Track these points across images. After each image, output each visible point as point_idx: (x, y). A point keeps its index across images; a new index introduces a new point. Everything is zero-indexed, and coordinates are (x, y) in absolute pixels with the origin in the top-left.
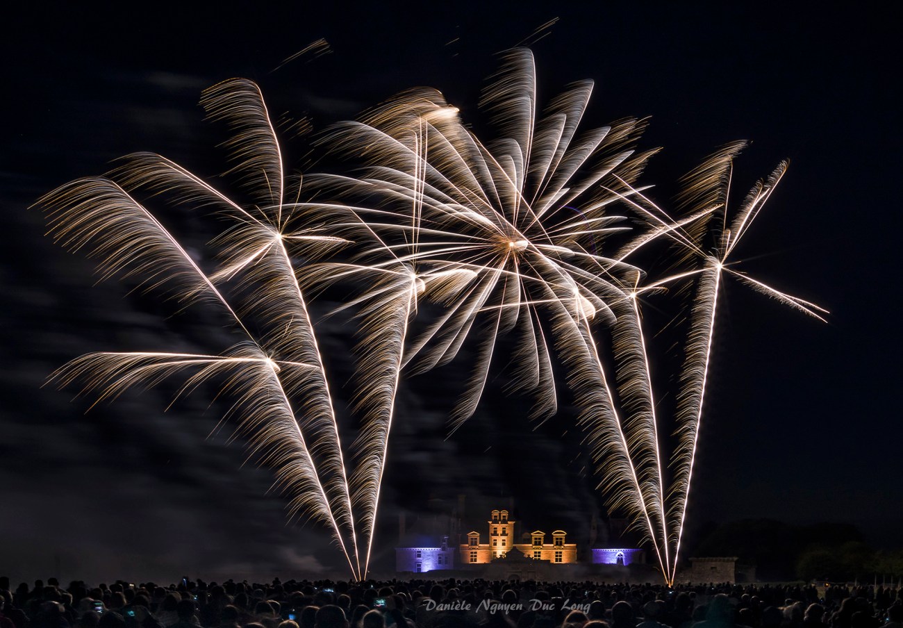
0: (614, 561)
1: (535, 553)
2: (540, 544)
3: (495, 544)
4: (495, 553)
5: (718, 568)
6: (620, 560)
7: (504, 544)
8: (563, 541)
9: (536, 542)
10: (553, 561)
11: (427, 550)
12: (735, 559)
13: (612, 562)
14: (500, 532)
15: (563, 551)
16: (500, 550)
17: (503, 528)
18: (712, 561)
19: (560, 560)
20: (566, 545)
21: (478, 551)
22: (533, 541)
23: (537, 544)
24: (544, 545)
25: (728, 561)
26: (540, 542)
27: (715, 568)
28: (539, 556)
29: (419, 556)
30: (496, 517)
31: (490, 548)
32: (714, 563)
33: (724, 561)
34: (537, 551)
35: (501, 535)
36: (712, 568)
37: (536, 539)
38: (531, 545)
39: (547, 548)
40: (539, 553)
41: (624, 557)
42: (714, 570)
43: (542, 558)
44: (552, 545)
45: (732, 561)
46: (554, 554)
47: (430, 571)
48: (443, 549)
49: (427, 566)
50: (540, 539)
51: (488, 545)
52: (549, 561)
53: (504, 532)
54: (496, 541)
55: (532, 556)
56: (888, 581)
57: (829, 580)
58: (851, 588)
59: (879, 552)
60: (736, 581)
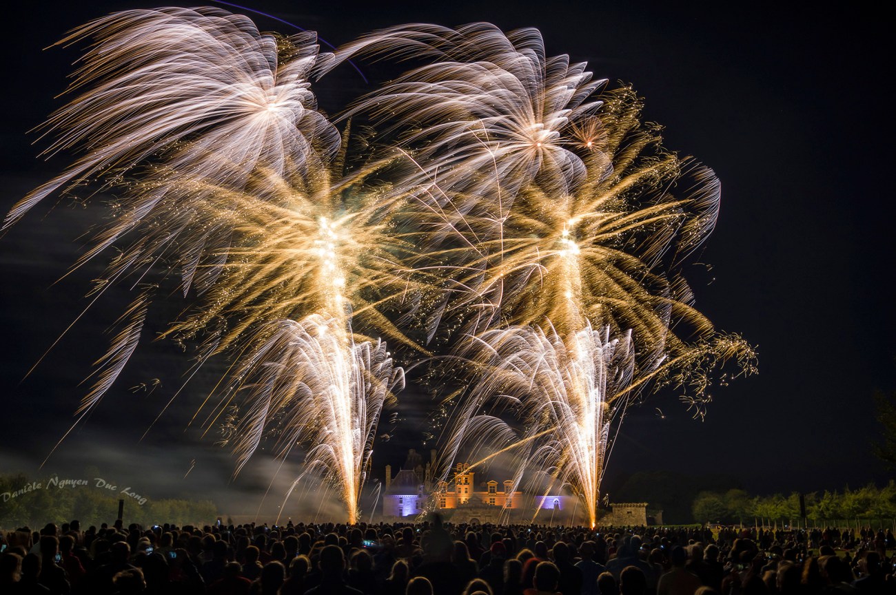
0: (552, 507)
1: (491, 499)
2: (494, 492)
3: (460, 492)
4: (460, 499)
5: (633, 513)
6: (556, 506)
7: (466, 492)
8: (512, 489)
9: (491, 490)
10: (505, 507)
11: (407, 498)
12: (646, 504)
13: (550, 507)
16: (464, 498)
17: (466, 478)
18: (628, 506)
19: (511, 507)
20: (514, 493)
21: (446, 498)
22: (489, 488)
23: (492, 491)
24: (498, 493)
25: (640, 506)
26: (494, 490)
27: (631, 512)
28: (494, 502)
29: (401, 502)
30: (460, 468)
31: (456, 496)
32: (629, 508)
33: (637, 506)
34: (492, 497)
35: (465, 484)
36: (628, 512)
37: (491, 487)
38: (487, 493)
39: (500, 495)
40: (494, 499)
41: (559, 503)
42: (630, 514)
43: (496, 504)
44: (503, 493)
45: (643, 506)
46: (505, 501)
47: (409, 515)
48: (420, 496)
49: (407, 511)
50: (494, 487)
51: (454, 493)
52: (502, 507)
53: (466, 481)
54: (460, 489)
55: (488, 502)
56: (766, 524)
57: (720, 524)
58: (738, 531)
59: (756, 499)
60: (648, 525)
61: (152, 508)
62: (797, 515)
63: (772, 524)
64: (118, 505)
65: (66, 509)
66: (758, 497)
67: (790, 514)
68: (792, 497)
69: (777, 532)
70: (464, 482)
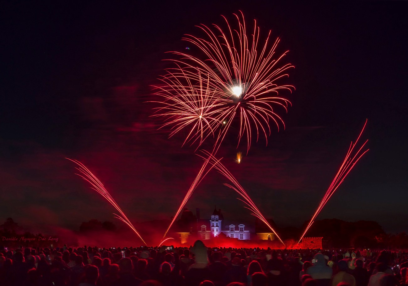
0: (267, 239)
1: (231, 235)
2: (233, 231)
3: (213, 231)
4: (214, 235)
5: (315, 242)
7: (217, 231)
8: (244, 229)
9: (231, 230)
10: (240, 239)
11: (184, 234)
12: (322, 237)
13: (265, 239)
15: (244, 234)
16: (216, 234)
17: (217, 223)
19: (243, 238)
20: (245, 231)
21: (206, 234)
24: (235, 231)
25: (319, 239)
27: (313, 242)
29: (180, 236)
30: (213, 218)
31: (211, 233)
33: (317, 239)
35: (216, 227)
37: (231, 228)
38: (229, 231)
39: (236, 233)
41: (271, 237)
43: (234, 237)
44: (238, 231)
45: (321, 239)
46: (240, 235)
47: (185, 243)
48: (190, 233)
49: (184, 241)
50: (233, 228)
51: (210, 231)
52: (238, 238)
53: (217, 225)
54: (213, 229)
55: (230, 236)
60: (323, 248)
70: (216, 225)
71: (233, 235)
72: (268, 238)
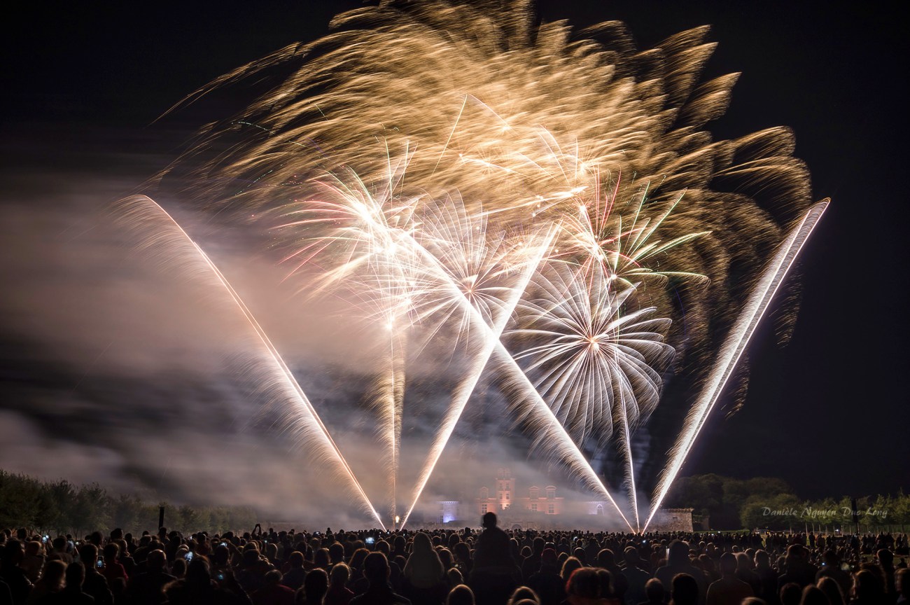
0: (595, 513)
1: (533, 505)
2: (536, 498)
3: (501, 498)
4: (501, 505)
5: (679, 518)
6: (599, 512)
7: (507, 499)
8: (554, 496)
10: (547, 513)
11: (448, 504)
12: (692, 510)
13: (593, 513)
14: (505, 487)
15: (555, 504)
16: (504, 505)
17: (507, 484)
18: (673, 512)
19: (553, 511)
20: (557, 498)
21: (488, 504)
22: (531, 495)
23: (534, 497)
24: (540, 498)
25: (686, 512)
26: (536, 496)
27: (677, 518)
28: (536, 508)
29: (442, 509)
30: (501, 474)
31: (497, 502)
32: (674, 514)
33: (682, 512)
34: (534, 503)
35: (506, 490)
36: (673, 518)
37: (533, 493)
38: (529, 499)
39: (542, 502)
41: (602, 509)
42: (675, 520)
43: (538, 510)
44: (545, 498)
45: (689, 511)
46: (548, 507)
47: (450, 522)
48: (460, 502)
49: (448, 518)
50: (536, 493)
51: (495, 499)
52: (544, 512)
53: (507, 488)
54: (501, 495)
55: (530, 508)
56: (817, 530)
57: (770, 529)
58: (787, 536)
59: (806, 504)
60: (694, 531)
61: (192, 515)
62: (848, 520)
63: (823, 529)
64: (159, 513)
65: (108, 517)
66: (808, 501)
67: (842, 519)
68: (843, 501)
69: (828, 538)
71: (536, 505)
72: (598, 510)
